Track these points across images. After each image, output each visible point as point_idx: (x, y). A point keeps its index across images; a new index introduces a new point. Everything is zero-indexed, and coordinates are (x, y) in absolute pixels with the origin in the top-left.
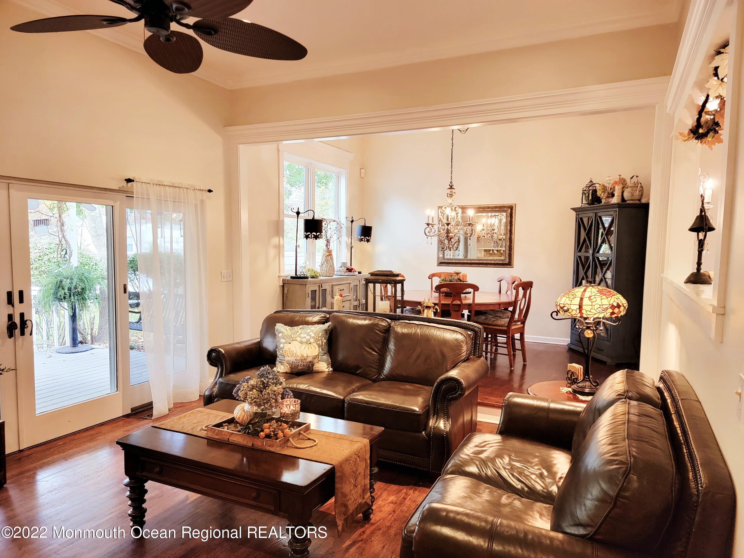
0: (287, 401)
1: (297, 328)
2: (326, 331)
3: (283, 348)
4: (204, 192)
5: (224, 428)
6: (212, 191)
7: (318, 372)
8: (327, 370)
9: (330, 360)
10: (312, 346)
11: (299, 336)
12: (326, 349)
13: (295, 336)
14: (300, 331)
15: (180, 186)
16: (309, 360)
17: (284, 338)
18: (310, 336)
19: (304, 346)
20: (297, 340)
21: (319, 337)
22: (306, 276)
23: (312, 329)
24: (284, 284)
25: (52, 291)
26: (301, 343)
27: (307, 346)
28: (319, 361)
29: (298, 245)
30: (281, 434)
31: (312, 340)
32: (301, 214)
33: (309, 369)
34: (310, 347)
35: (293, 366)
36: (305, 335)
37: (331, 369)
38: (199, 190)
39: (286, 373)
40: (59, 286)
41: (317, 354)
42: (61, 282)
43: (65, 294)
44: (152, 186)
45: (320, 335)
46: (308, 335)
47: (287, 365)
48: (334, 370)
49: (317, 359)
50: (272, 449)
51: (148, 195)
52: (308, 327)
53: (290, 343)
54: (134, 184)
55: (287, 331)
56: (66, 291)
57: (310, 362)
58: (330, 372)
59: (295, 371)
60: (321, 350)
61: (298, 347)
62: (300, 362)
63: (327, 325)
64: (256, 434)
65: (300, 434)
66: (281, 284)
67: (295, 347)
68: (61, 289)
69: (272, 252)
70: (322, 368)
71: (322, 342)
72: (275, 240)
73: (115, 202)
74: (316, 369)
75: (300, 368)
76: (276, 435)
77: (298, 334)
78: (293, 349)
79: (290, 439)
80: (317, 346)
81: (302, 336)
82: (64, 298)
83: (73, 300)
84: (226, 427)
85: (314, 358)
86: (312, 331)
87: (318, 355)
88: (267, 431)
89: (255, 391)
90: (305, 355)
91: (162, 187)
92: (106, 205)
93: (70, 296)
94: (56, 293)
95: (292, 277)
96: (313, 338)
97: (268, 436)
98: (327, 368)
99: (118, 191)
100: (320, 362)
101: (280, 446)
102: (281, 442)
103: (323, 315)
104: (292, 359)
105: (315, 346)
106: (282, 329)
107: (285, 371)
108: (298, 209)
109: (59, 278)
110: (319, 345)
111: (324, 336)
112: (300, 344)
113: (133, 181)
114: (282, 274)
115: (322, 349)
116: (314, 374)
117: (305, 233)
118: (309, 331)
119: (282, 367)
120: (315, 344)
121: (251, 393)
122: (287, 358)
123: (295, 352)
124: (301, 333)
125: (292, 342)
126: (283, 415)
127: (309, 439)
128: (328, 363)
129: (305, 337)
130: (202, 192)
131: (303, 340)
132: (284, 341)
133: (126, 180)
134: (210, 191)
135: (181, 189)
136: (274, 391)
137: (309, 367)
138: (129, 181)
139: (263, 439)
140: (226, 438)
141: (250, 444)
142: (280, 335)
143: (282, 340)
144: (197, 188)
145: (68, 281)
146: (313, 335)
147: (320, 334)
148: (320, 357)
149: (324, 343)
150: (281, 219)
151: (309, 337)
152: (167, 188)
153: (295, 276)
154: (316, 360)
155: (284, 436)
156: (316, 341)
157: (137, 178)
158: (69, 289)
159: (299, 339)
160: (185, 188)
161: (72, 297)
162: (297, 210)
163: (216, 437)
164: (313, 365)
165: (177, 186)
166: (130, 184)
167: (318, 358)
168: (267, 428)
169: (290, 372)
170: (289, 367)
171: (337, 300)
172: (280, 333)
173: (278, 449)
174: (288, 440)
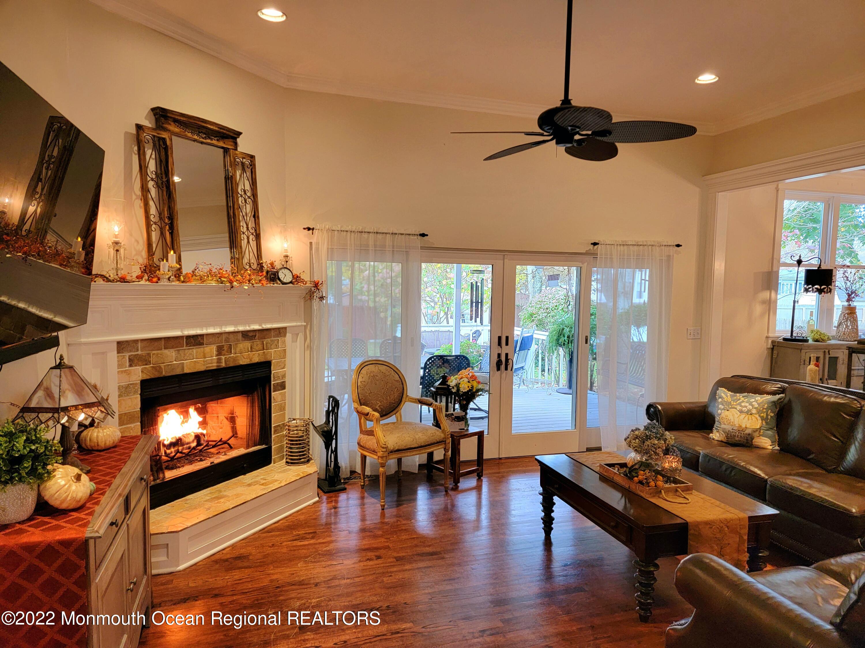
0: (670, 458)
1: (740, 395)
2: (774, 403)
3: (720, 414)
4: (671, 248)
5: (614, 469)
6: (681, 246)
7: (758, 447)
8: (771, 447)
9: (777, 438)
10: (753, 418)
11: (740, 404)
12: (773, 424)
13: (735, 403)
14: (743, 399)
15: (645, 244)
16: (748, 431)
17: (723, 405)
18: (753, 406)
19: (743, 416)
20: (736, 408)
21: (763, 409)
22: (805, 338)
23: (757, 399)
24: (773, 346)
25: (555, 338)
26: (741, 412)
27: (747, 417)
28: (760, 435)
29: (796, 300)
30: (652, 484)
31: (754, 411)
32: (803, 263)
33: (747, 443)
34: (750, 418)
35: (729, 435)
36: (747, 404)
37: (777, 448)
38: (665, 245)
39: (722, 441)
40: (561, 333)
41: (758, 427)
42: (563, 329)
43: (565, 341)
44: (616, 247)
45: (765, 407)
46: (751, 404)
47: (723, 433)
48: (781, 450)
49: (758, 432)
50: (642, 494)
51: (611, 255)
52: (753, 396)
53: (728, 410)
54: (599, 246)
55: (727, 396)
56: (566, 338)
57: (749, 434)
58: (776, 451)
59: (731, 441)
60: (764, 423)
61: (736, 416)
62: (737, 433)
63: (778, 397)
64: (631, 478)
65: (677, 491)
66: (770, 345)
67: (733, 415)
68: (562, 336)
69: (758, 309)
70: (764, 444)
71: (767, 415)
72: (765, 295)
73: (583, 264)
74: (756, 443)
75: (737, 439)
76: (648, 483)
77: (738, 402)
78: (731, 417)
79: (663, 491)
80: (759, 418)
81: (743, 404)
82: (564, 344)
83: (570, 347)
84: (617, 469)
85: (754, 432)
86: (756, 401)
87: (760, 429)
88: (640, 477)
89: (637, 440)
90: (744, 426)
91: (625, 247)
92: (577, 267)
93: (568, 343)
94: (558, 340)
95: (785, 339)
96: (755, 408)
97: (641, 482)
98: (771, 446)
99: (587, 254)
100: (761, 437)
101: (651, 494)
102: (651, 491)
103: (779, 386)
104: (728, 428)
105: (756, 418)
106: (722, 394)
107: (720, 439)
108: (800, 257)
109: (562, 327)
110: (762, 419)
111: (771, 409)
112: (739, 413)
113: (598, 244)
114: (771, 335)
115: (766, 422)
116: (754, 450)
117: (806, 286)
118: (754, 400)
119: (718, 434)
120: (757, 416)
121: (634, 441)
122: (723, 426)
123: (732, 420)
124: (743, 402)
125: (731, 410)
126: (664, 469)
127: (685, 498)
128: (774, 440)
129: (746, 407)
130: (668, 248)
131: (744, 409)
132: (723, 407)
133: (592, 244)
134: (678, 246)
135: (646, 247)
136: (654, 444)
137: (747, 440)
138: (595, 244)
139: (637, 483)
140: (611, 476)
141: (627, 486)
142: (720, 400)
143: (720, 406)
144: (664, 244)
145: (568, 329)
146: (757, 406)
147: (766, 405)
148: (762, 431)
149: (769, 417)
150: (774, 270)
151: (751, 407)
152: (631, 247)
153: (790, 338)
154: (757, 434)
155: (656, 486)
156: (759, 412)
157: (602, 241)
158: (568, 337)
159: (739, 408)
160: (650, 245)
161: (570, 344)
162: (798, 258)
163: (605, 474)
164: (752, 439)
165: (641, 244)
166: (596, 246)
167: (760, 432)
168: (642, 475)
169: (725, 441)
170: (724, 436)
171: (811, 370)
172: (720, 398)
173: (647, 496)
174: (661, 491)
